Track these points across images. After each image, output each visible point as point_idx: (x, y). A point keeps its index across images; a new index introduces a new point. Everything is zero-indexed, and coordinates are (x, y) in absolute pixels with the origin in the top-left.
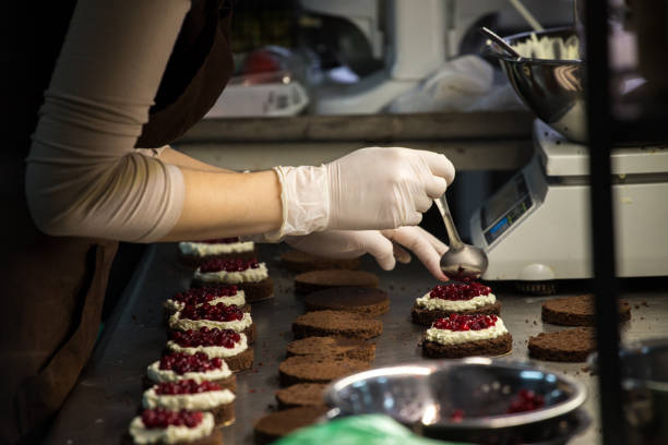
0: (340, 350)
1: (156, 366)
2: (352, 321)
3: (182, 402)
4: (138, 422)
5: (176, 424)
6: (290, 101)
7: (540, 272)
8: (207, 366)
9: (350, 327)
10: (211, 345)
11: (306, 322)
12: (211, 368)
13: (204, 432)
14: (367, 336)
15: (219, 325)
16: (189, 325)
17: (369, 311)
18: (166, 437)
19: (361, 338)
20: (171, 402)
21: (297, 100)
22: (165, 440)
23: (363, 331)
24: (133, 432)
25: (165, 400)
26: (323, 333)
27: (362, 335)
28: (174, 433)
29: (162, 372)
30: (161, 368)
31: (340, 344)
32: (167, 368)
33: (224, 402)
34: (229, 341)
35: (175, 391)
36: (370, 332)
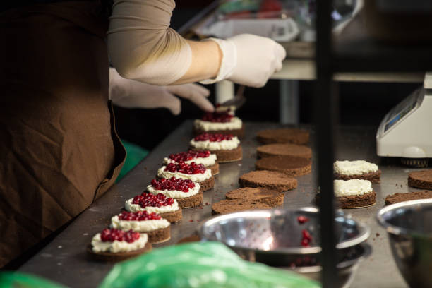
0: (259, 197)
1: (131, 201)
2: (277, 179)
3: (133, 225)
4: (98, 237)
5: (120, 240)
6: (286, 31)
7: (417, 152)
8: (162, 202)
9: (274, 182)
10: (172, 189)
11: (246, 178)
12: (164, 204)
13: (138, 246)
14: (285, 189)
15: (184, 177)
16: (168, 175)
17: (294, 172)
18: (111, 247)
19: (281, 190)
20: (126, 225)
21: (291, 30)
22: (111, 250)
23: (282, 186)
24: (94, 243)
25: (123, 223)
26: (254, 185)
27: (281, 188)
28: (117, 246)
29: (132, 205)
30: (133, 203)
31: (261, 193)
32: (136, 203)
33: (161, 227)
34: (185, 187)
35: (130, 218)
36: (287, 186)
